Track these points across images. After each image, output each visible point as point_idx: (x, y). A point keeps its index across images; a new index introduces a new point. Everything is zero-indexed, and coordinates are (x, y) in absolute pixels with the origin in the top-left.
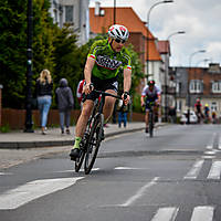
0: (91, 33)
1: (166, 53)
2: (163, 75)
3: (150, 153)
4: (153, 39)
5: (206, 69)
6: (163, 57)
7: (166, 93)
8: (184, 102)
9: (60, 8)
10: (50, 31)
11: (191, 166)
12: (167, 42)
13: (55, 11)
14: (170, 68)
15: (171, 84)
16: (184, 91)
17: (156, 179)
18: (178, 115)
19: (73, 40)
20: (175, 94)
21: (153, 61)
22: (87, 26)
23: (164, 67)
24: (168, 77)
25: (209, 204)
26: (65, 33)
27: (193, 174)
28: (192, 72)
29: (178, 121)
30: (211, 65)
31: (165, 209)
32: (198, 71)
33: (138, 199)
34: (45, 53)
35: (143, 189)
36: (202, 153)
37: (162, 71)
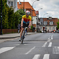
0: (18, 9)
1: (38, 14)
2: (37, 20)
3: (33, 40)
4: (34, 10)
5: (48, 18)
6: (37, 15)
8: (42, 27)
9: (10, 2)
10: (7, 8)
11: (44, 44)
12: (38, 11)
13: (8, 3)
14: (39, 18)
15: (39, 22)
16: (42, 24)
17: (35, 47)
18: (41, 30)
19: (13, 11)
20: (40, 25)
21: (34, 16)
22: (17, 7)
24: (38, 20)
25: (48, 54)
26: (11, 9)
27: (44, 46)
28: (45, 19)
29: (41, 32)
30: (49, 17)
31: (37, 55)
33: (30, 52)
34: (6, 14)
35: (31, 50)
36: (47, 40)
37: (37, 19)
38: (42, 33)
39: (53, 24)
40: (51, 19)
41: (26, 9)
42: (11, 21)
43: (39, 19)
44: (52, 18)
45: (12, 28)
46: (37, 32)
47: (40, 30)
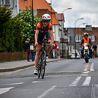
0: (20, 10)
1: (62, 20)
2: (60, 32)
4: (55, 13)
5: (84, 28)
6: (60, 22)
7: (62, 42)
8: (73, 47)
14: (64, 29)
15: (65, 37)
16: (73, 41)
18: (70, 54)
19: (9, 14)
20: (67, 43)
21: (54, 25)
23: (61, 28)
24: (64, 34)
26: (5, 10)
28: (77, 30)
29: (69, 57)
30: (86, 26)
32: (80, 30)
37: (60, 30)
38: (72, 59)
39: (95, 39)
40: (91, 30)
41: (37, 10)
42: (5, 36)
43: (66, 31)
44: (94, 28)
45: (9, 50)
46: (62, 57)
47: (68, 53)
